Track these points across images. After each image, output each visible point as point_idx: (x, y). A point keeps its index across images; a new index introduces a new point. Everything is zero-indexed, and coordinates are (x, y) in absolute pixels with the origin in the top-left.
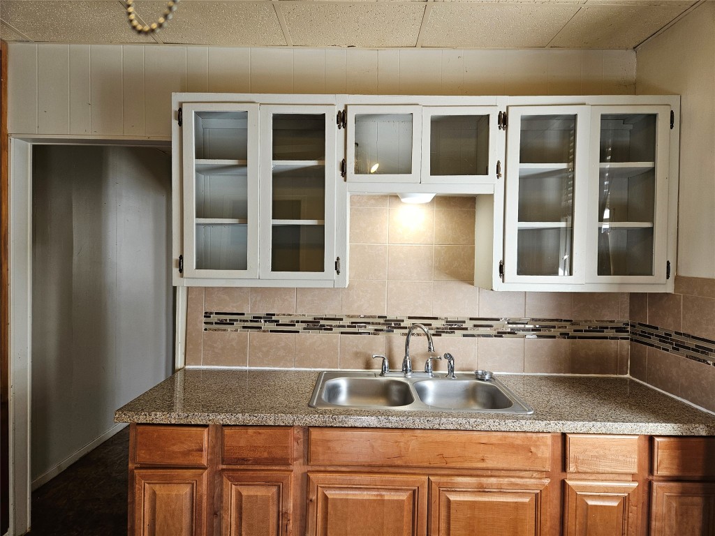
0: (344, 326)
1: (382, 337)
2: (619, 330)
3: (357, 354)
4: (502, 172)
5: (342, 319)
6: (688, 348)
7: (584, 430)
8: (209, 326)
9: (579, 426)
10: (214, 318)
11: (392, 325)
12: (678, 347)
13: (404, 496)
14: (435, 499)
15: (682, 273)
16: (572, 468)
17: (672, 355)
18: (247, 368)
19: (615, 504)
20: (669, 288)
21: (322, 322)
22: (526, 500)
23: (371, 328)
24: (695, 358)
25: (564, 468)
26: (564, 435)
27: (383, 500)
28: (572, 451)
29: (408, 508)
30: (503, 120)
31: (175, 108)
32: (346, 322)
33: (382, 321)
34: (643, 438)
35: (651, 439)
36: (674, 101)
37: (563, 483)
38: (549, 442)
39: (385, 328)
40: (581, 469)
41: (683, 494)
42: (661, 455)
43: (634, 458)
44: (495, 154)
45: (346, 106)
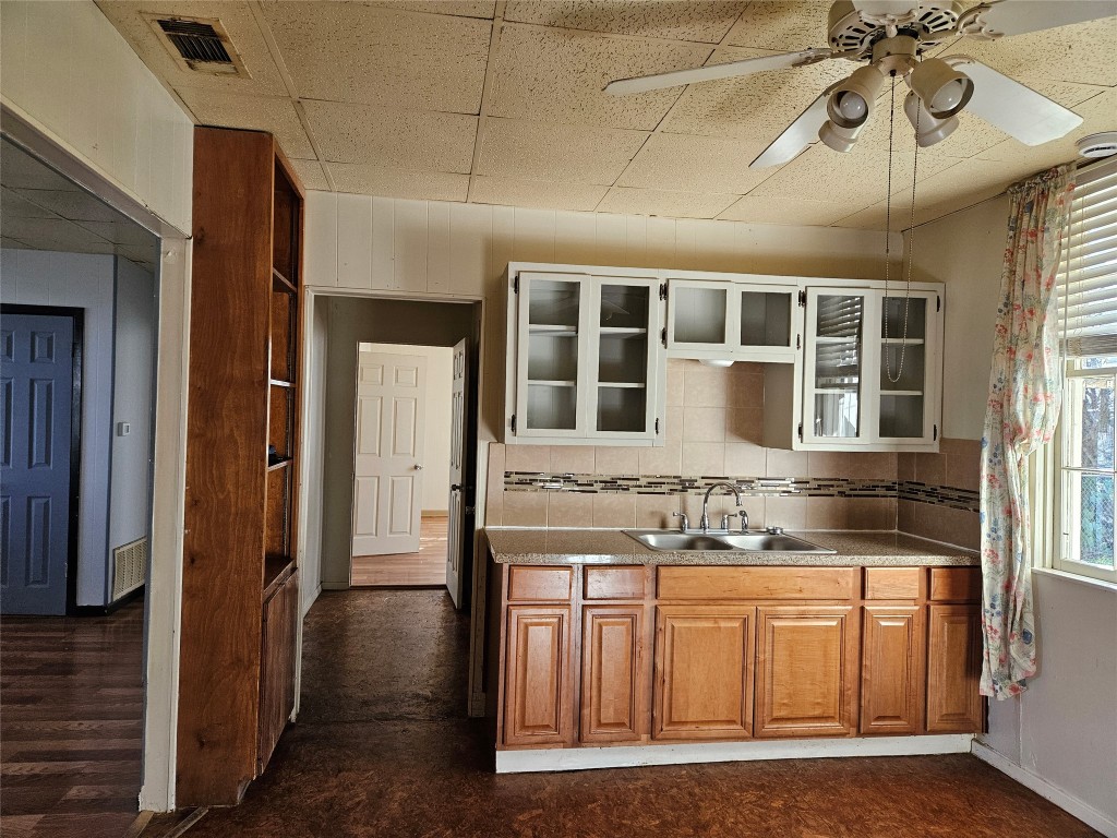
0: (640, 486)
1: (676, 497)
2: (889, 488)
3: (653, 514)
4: (801, 344)
5: (638, 479)
6: (952, 499)
7: (880, 563)
8: (508, 486)
9: (877, 559)
10: (515, 478)
11: (685, 485)
12: (943, 498)
13: (736, 624)
14: (761, 625)
15: (946, 436)
16: (869, 595)
17: (938, 506)
18: (546, 528)
19: (902, 624)
20: (935, 449)
21: (619, 482)
22: (834, 623)
23: (665, 488)
24: (958, 507)
25: (863, 596)
26: (863, 569)
27: (720, 628)
28: (870, 584)
29: (740, 633)
30: (803, 298)
31: (512, 276)
32: (643, 482)
33: (676, 481)
34: (922, 569)
35: (928, 570)
36: (939, 287)
37: (862, 609)
38: (852, 574)
39: (680, 487)
40: (876, 596)
41: (953, 614)
42: (936, 582)
43: (916, 585)
44: (796, 328)
45: (668, 280)
